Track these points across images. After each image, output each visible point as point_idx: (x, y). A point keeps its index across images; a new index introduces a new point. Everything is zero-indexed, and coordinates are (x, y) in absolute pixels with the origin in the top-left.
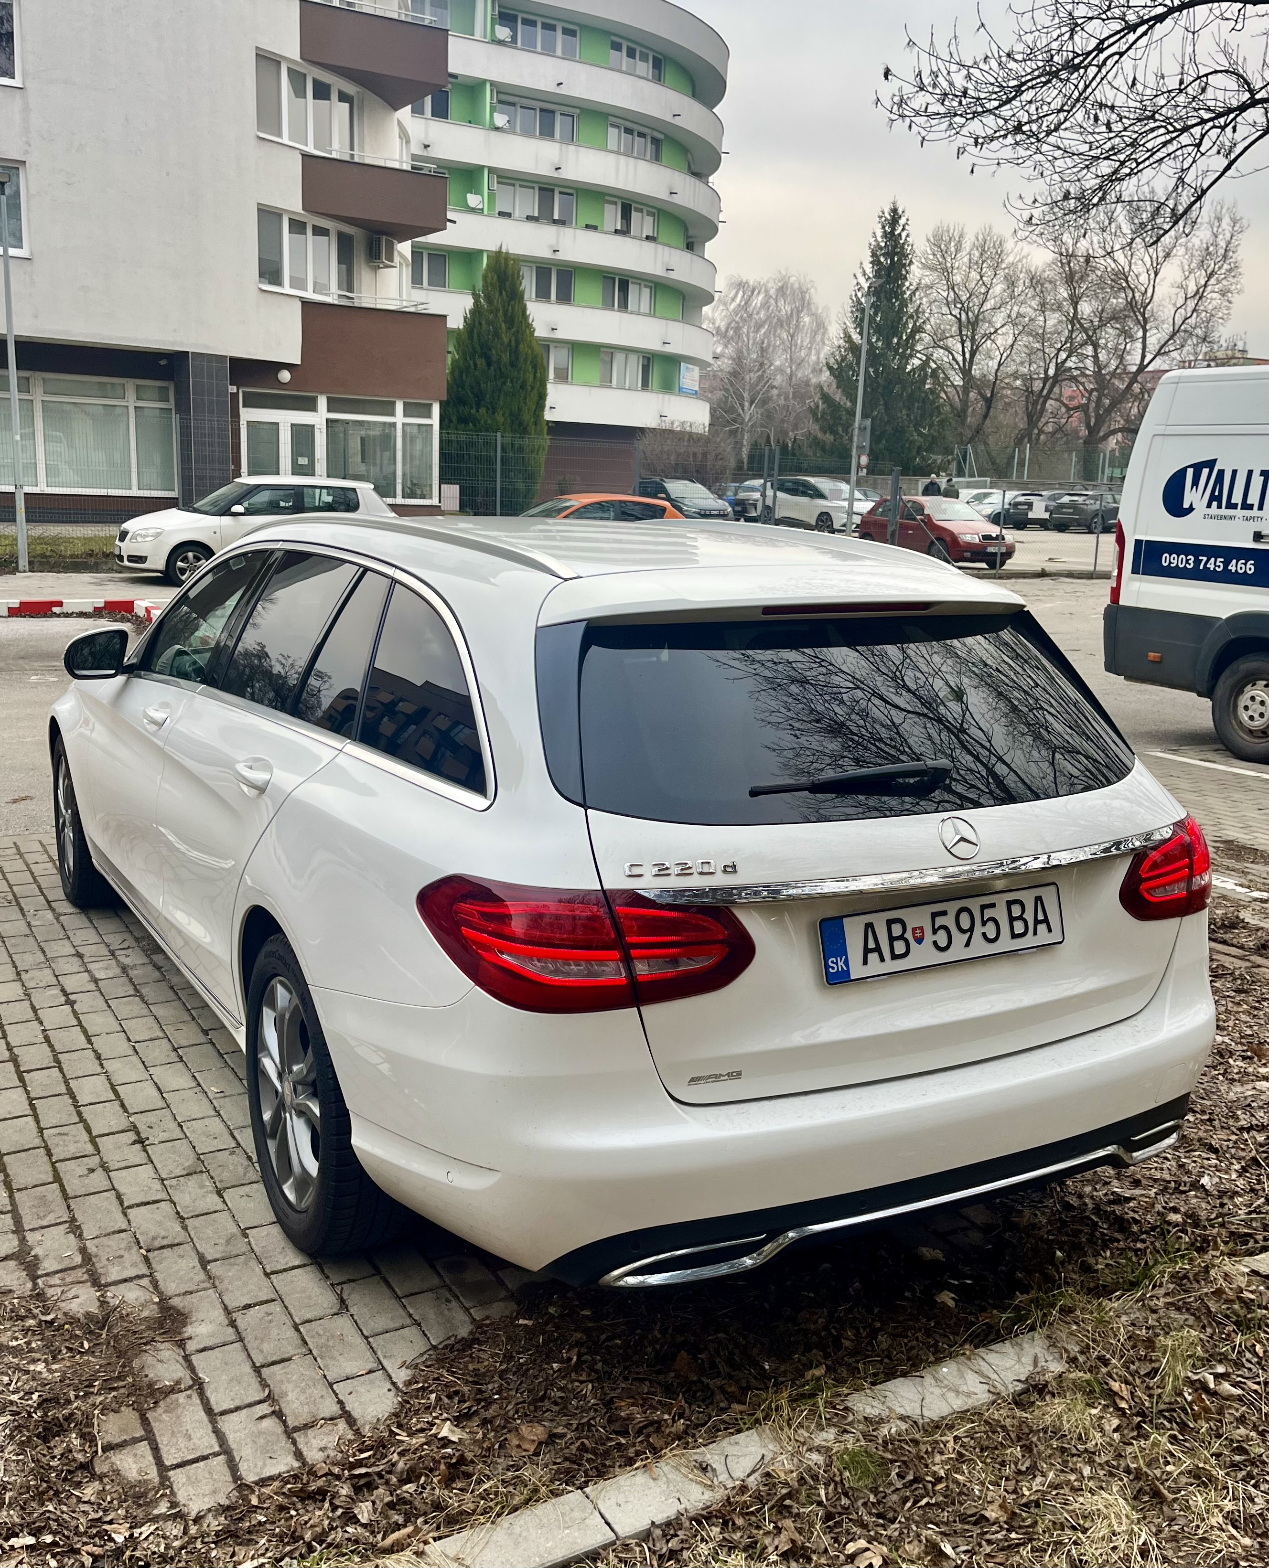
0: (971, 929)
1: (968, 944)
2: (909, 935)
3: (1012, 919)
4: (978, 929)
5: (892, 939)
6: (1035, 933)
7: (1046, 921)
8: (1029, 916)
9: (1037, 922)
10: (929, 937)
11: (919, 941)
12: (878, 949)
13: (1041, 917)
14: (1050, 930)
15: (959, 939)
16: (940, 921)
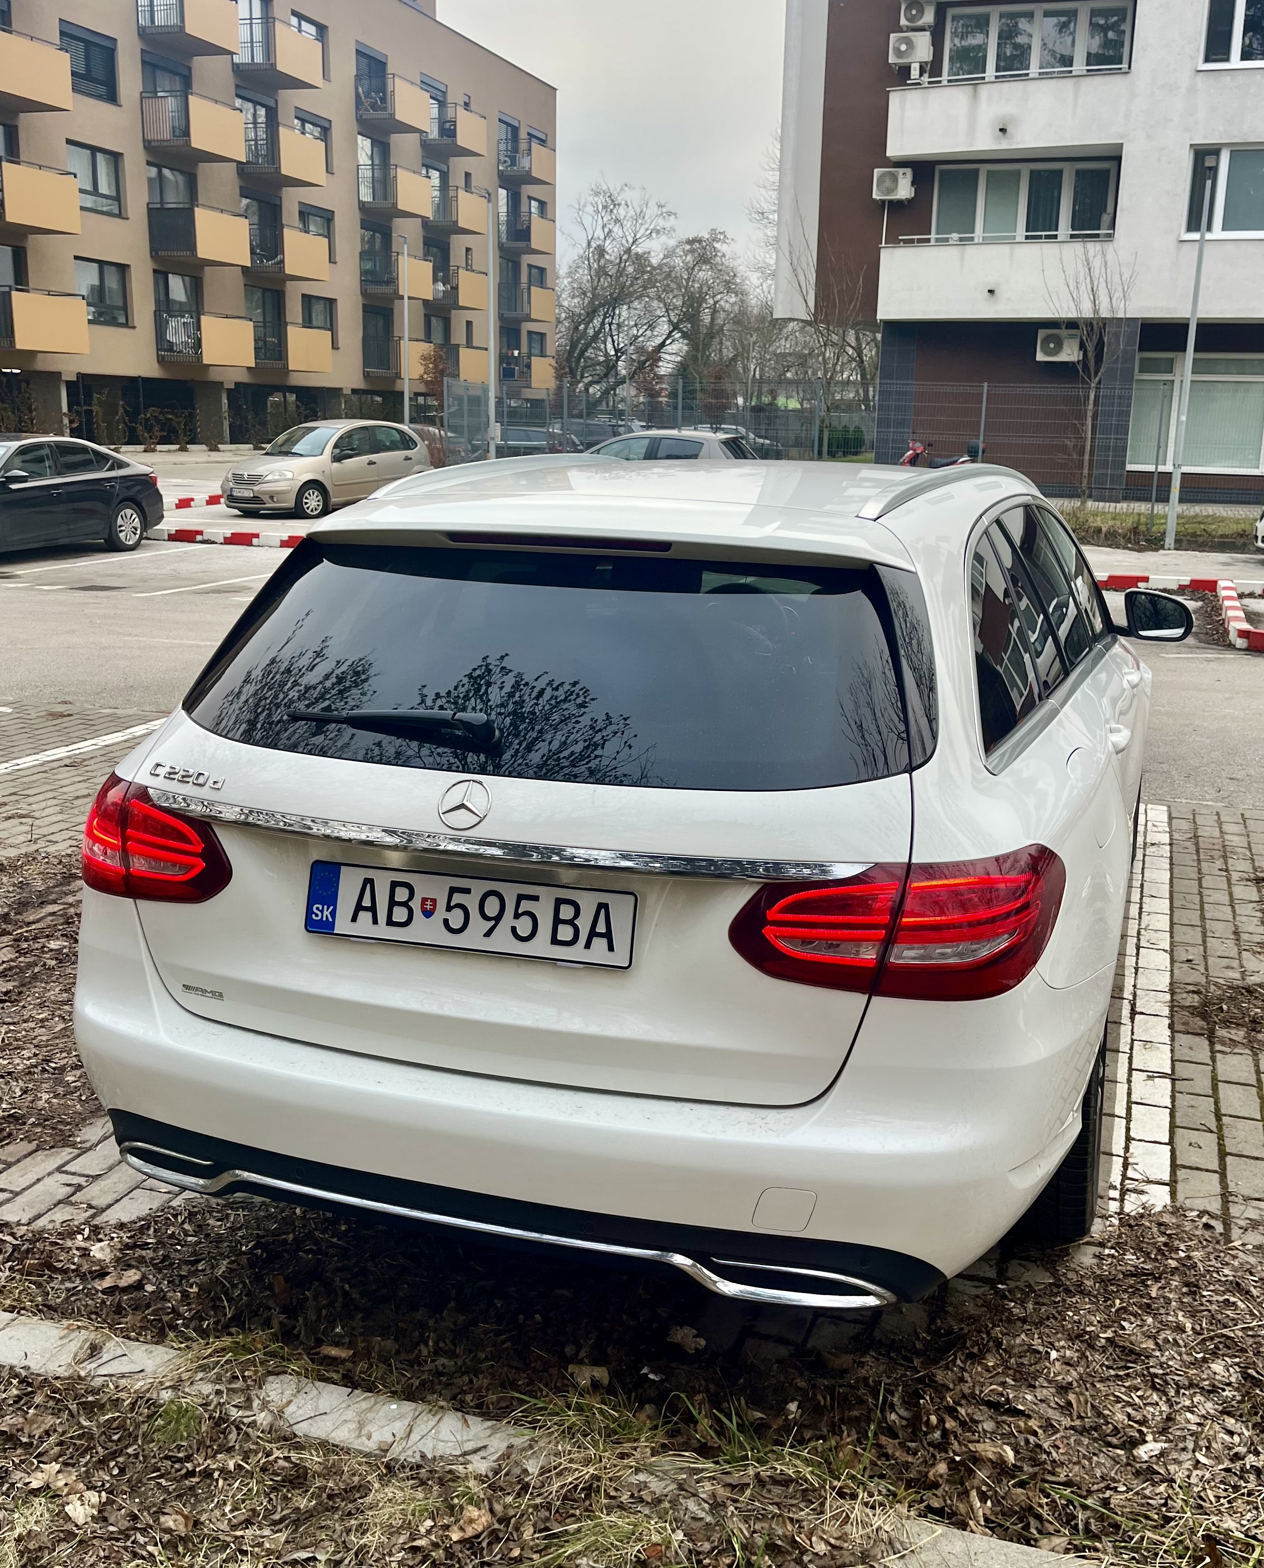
0: (498, 919)
1: (488, 934)
2: (415, 904)
3: (557, 921)
4: (508, 919)
5: (392, 903)
6: (588, 946)
7: (608, 935)
8: (584, 924)
9: (593, 934)
10: (441, 912)
11: (428, 914)
12: (373, 909)
13: (601, 928)
14: (611, 948)
15: (478, 925)
16: (457, 898)
